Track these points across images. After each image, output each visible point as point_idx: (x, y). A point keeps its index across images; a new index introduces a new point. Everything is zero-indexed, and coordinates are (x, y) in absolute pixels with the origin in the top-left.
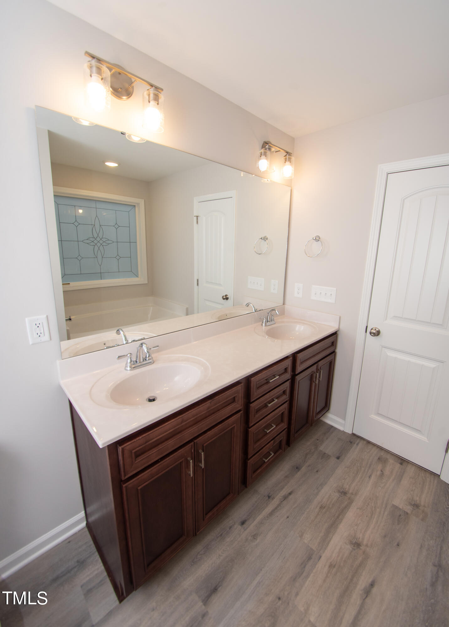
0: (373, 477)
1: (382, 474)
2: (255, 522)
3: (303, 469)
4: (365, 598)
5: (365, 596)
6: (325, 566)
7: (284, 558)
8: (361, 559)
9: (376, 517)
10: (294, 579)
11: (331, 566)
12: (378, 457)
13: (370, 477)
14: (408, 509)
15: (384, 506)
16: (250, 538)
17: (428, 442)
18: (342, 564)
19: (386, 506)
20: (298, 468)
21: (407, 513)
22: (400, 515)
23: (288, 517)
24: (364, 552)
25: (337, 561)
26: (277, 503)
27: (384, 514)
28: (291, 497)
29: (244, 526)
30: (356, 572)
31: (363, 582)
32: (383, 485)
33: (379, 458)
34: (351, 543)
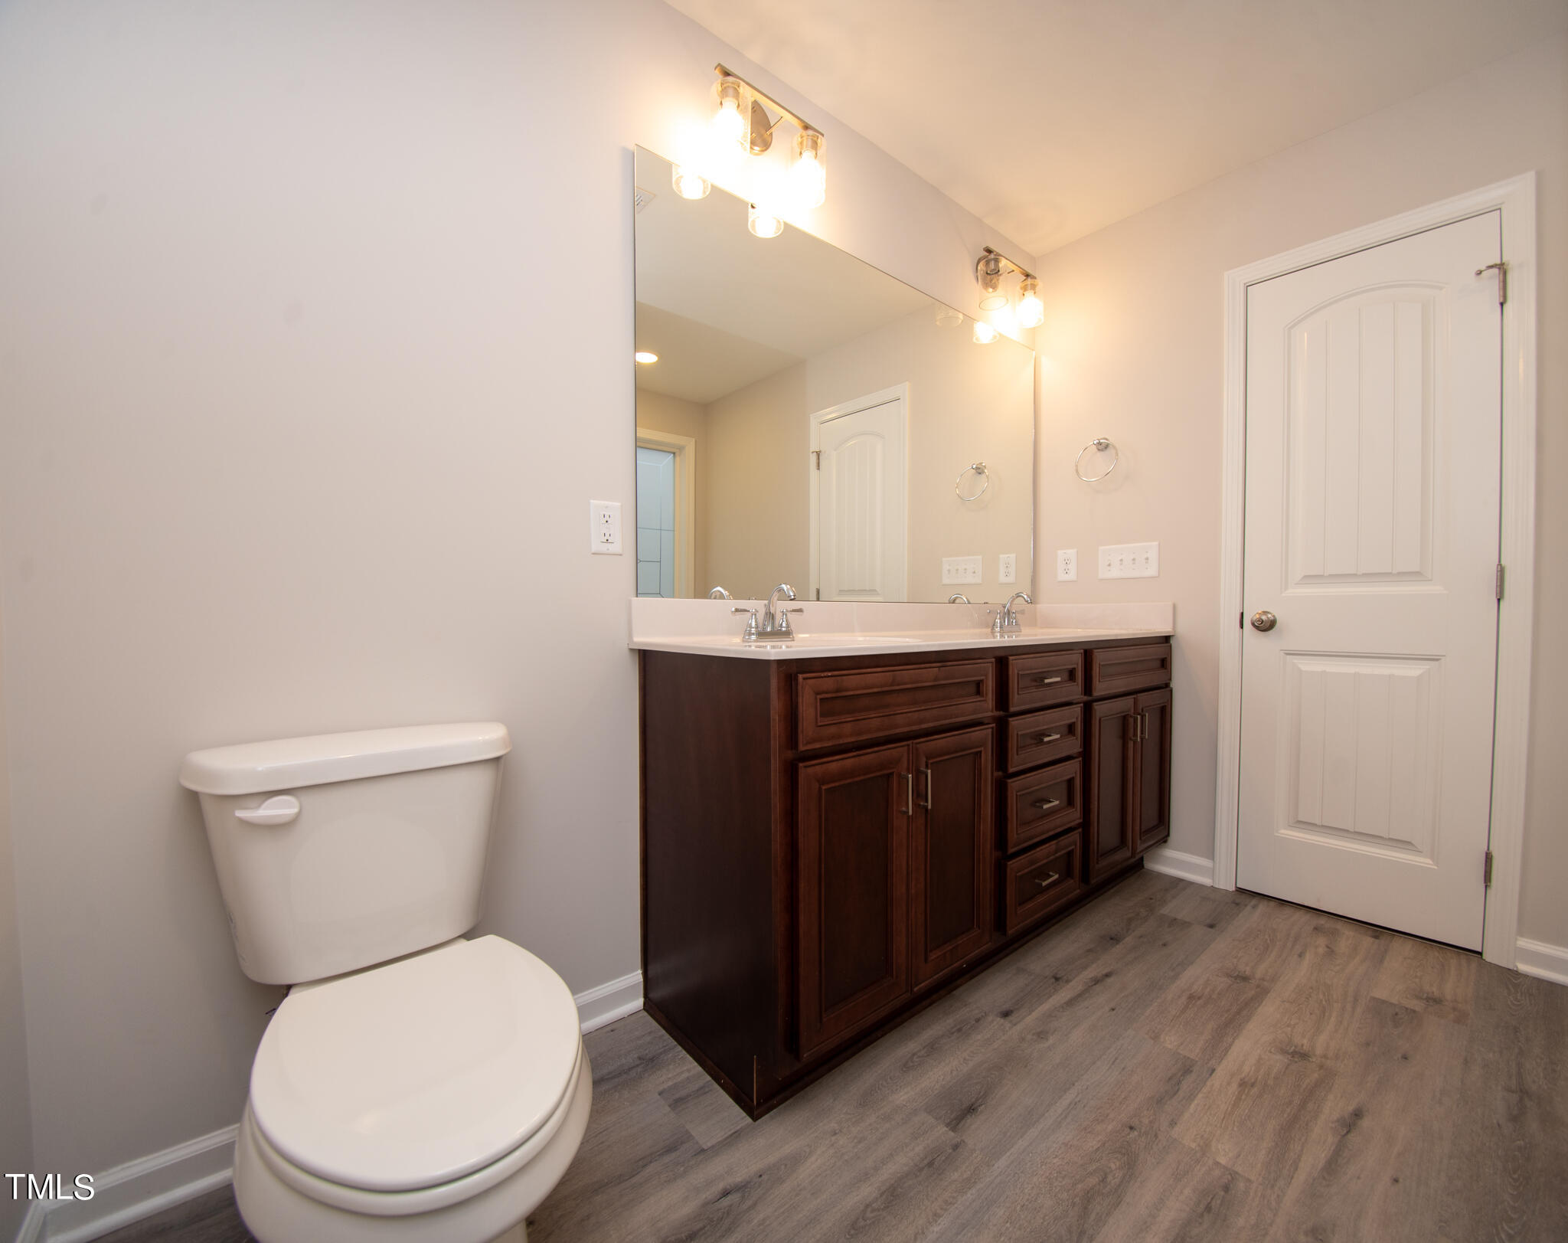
0: (1308, 956)
1: (1331, 952)
2: (1035, 1014)
3: (1129, 940)
4: (1346, 1135)
5: (1345, 1132)
7: (1124, 1069)
8: (1315, 1076)
9: (1334, 1015)
10: (1159, 1101)
11: (1245, 1085)
12: (1313, 927)
13: (1300, 955)
14: (1417, 1005)
15: (1351, 1000)
16: (1029, 1037)
17: (1436, 867)
18: (1271, 1083)
19: (1356, 999)
20: (1115, 939)
21: (1414, 1012)
22: (1396, 1015)
23: (1113, 1010)
24: (1321, 1067)
25: (1257, 1078)
26: (1080, 988)
27: (1355, 1011)
28: (1110, 980)
29: (1010, 1018)
30: (1310, 1096)
31: (1334, 1110)
32: (1338, 969)
33: (1314, 931)
34: (1283, 1052)
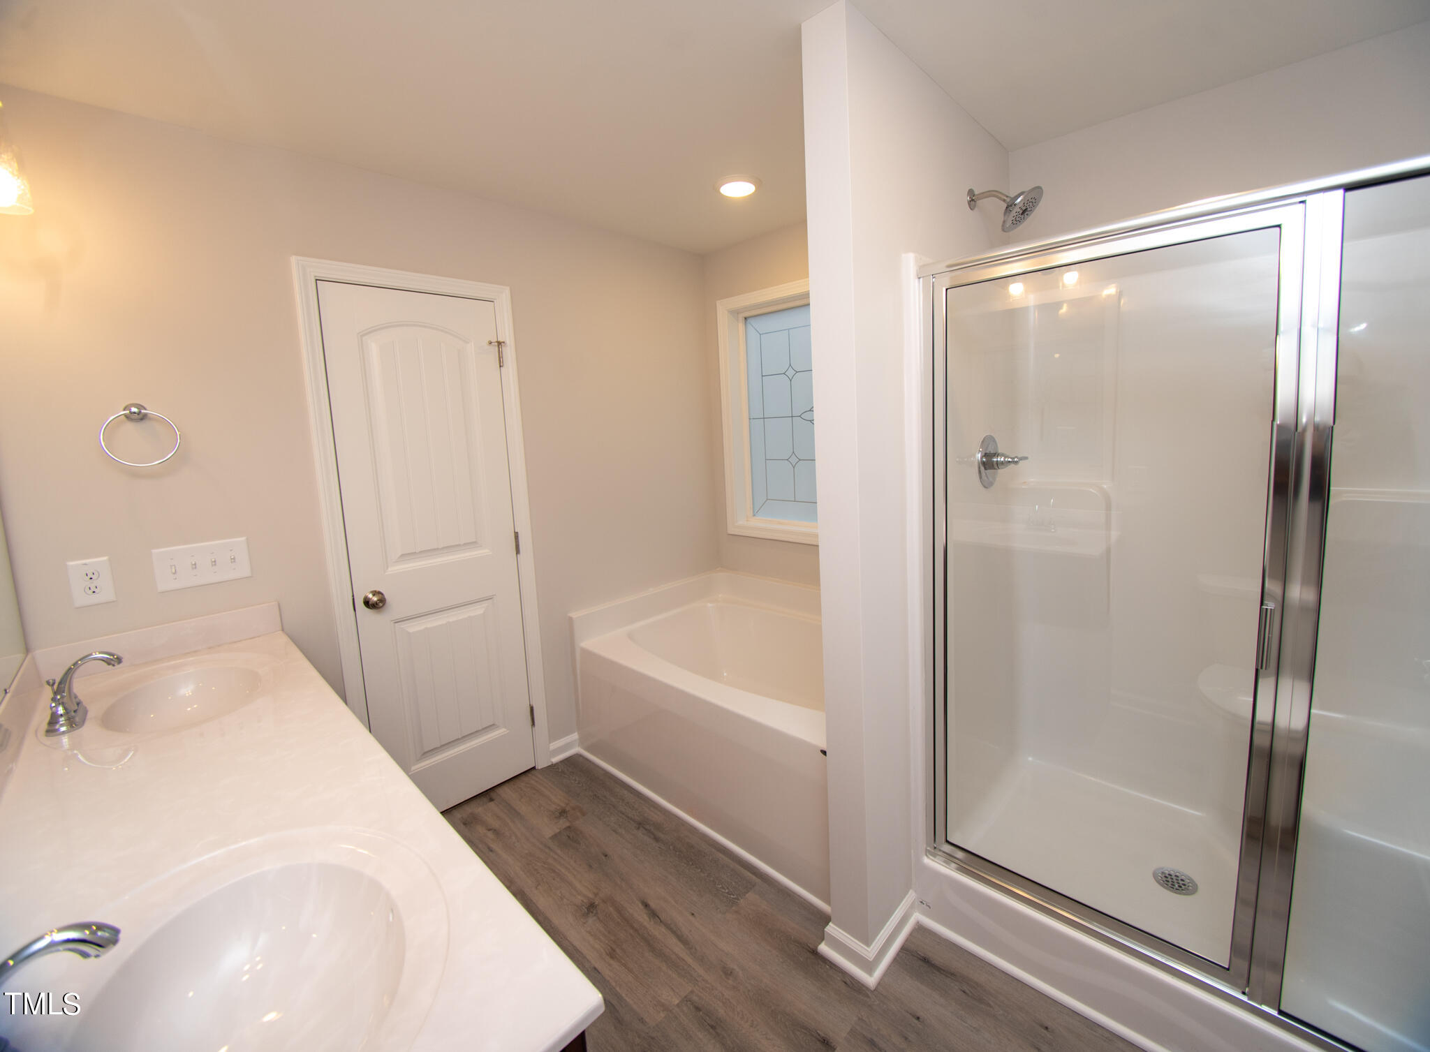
4: (660, 919)
5: (657, 918)
6: (610, 965)
8: (611, 909)
9: (559, 867)
11: (612, 954)
12: (462, 825)
14: (563, 823)
15: (547, 850)
18: (613, 938)
19: (549, 848)
21: (569, 827)
22: (569, 837)
24: (604, 902)
25: (607, 945)
27: (558, 855)
30: (628, 921)
31: (640, 916)
32: (514, 838)
33: (465, 824)
34: (586, 915)
